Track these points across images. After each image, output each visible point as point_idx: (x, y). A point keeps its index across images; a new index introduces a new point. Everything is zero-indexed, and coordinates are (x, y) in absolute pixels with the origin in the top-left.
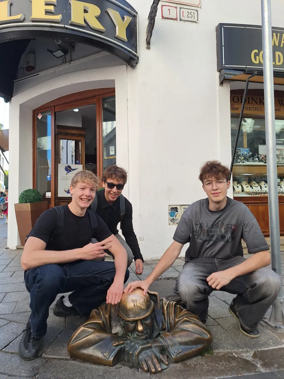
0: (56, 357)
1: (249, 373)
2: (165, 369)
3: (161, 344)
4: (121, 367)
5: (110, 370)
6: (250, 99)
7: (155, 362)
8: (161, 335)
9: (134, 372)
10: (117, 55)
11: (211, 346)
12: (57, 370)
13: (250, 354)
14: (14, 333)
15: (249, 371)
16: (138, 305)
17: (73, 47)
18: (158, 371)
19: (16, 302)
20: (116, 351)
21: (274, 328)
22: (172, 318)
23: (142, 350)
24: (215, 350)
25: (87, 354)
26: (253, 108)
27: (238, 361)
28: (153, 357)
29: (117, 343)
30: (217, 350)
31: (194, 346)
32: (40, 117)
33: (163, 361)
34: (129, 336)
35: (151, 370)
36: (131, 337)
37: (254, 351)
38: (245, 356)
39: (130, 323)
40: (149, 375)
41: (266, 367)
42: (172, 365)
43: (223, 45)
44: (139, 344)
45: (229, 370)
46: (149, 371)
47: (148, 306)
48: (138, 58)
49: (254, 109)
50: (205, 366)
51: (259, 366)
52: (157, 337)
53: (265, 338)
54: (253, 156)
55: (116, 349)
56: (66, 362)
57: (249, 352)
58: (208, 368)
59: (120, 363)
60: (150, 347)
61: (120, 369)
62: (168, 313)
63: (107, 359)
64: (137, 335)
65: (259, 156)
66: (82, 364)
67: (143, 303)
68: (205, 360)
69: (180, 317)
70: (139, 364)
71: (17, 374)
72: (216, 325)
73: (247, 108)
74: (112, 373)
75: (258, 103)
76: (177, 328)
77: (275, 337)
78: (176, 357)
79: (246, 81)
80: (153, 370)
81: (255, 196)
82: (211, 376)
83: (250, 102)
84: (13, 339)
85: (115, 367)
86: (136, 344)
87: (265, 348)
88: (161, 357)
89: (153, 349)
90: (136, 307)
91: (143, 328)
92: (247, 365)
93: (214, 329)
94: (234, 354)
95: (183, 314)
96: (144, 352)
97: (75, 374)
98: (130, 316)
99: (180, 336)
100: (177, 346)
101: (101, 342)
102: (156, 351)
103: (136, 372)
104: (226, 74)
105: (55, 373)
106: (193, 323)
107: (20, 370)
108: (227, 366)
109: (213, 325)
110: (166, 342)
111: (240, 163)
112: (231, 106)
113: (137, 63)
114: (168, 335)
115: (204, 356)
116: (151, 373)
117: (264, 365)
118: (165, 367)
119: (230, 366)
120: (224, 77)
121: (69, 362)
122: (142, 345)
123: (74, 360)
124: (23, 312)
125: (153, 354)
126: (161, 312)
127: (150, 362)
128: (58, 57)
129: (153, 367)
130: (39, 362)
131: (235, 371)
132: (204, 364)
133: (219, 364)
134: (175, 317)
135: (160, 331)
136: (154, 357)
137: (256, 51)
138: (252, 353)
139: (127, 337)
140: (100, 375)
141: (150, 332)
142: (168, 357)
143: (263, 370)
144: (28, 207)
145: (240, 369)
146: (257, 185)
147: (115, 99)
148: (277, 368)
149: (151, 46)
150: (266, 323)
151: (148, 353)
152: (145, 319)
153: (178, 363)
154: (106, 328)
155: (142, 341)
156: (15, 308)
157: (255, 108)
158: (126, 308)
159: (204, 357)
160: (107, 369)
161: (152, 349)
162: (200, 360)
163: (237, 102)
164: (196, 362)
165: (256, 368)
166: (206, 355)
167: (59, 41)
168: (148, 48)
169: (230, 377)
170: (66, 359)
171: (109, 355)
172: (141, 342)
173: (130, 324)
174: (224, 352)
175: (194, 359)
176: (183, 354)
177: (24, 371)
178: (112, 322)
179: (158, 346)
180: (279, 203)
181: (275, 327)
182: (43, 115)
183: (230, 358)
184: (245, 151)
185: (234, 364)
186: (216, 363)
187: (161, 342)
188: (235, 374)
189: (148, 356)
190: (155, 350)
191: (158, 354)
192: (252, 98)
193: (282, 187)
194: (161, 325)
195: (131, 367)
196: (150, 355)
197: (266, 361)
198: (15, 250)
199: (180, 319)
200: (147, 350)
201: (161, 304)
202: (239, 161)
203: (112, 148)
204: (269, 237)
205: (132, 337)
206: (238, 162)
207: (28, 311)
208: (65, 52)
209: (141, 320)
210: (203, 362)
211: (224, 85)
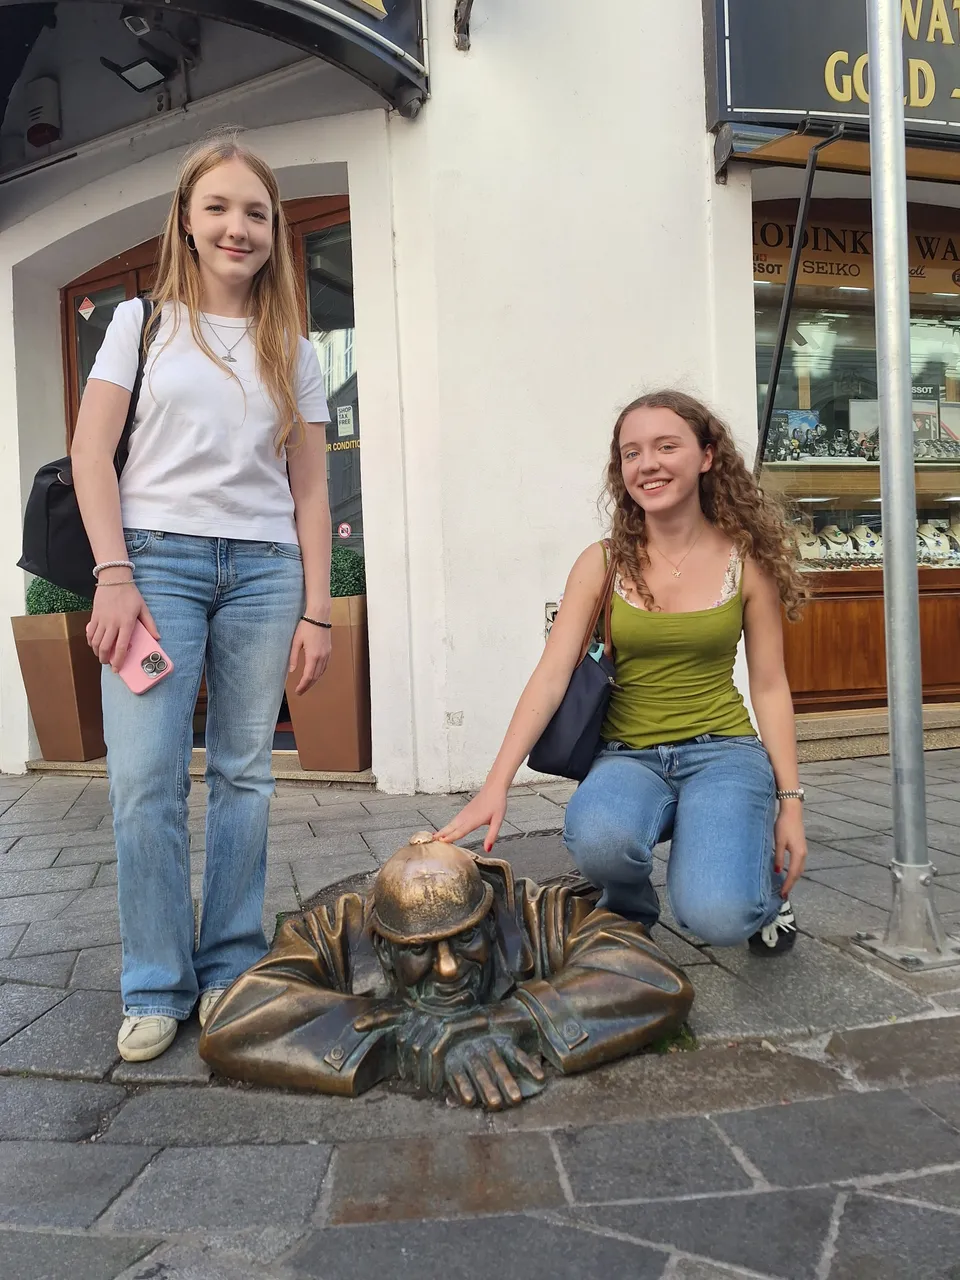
0: (159, 1077)
1: (815, 1096)
2: (534, 1096)
3: (519, 1019)
4: (385, 1097)
5: (346, 1108)
6: (822, 234)
7: (500, 1075)
8: (521, 990)
9: (428, 1108)
10: (351, 69)
11: (689, 1022)
12: (163, 1116)
13: (821, 1042)
14: (16, 1014)
15: (817, 1089)
16: (440, 891)
17: (194, 49)
18: (512, 1101)
19: (24, 926)
20: (365, 1047)
21: (899, 965)
22: (558, 937)
23: (457, 1037)
24: (701, 1034)
25: (265, 1061)
26: (832, 264)
27: (778, 1064)
28: (494, 1058)
29: (369, 1021)
30: (709, 1032)
31: (632, 1020)
32: (86, 312)
33: (528, 1072)
34: (410, 997)
35: (486, 1100)
36: (419, 999)
37: (831, 1033)
38: (800, 1047)
39: (413, 952)
40: (478, 1115)
41: (873, 1078)
42: (557, 1085)
43: (727, 34)
44: (445, 1020)
45: (749, 1092)
46: (479, 1103)
47: (473, 898)
48: (427, 79)
49: (835, 271)
50: (668, 1082)
51: (848, 1074)
52: (507, 995)
53: (867, 994)
54: (828, 437)
55: (367, 1040)
56: (195, 1090)
57: (816, 1038)
58: (680, 1088)
59: (379, 1086)
60: (484, 1029)
61: (381, 1104)
62: (544, 923)
63: (336, 1074)
64: (439, 991)
65: (852, 437)
66: (250, 1096)
67: (457, 885)
68: (669, 1066)
69: (583, 932)
70: (446, 1084)
71: (25, 1134)
72: (708, 964)
73: (811, 265)
74: (353, 1117)
75: (849, 247)
76: (573, 965)
77: (902, 990)
78: (571, 1056)
79: (804, 167)
80: (494, 1100)
81: (836, 569)
82: (688, 1109)
83: (822, 244)
84: (10, 1034)
85: (362, 1099)
86: (435, 1021)
87: (870, 1022)
88: (520, 1057)
89: (492, 1036)
90: (432, 898)
91: (459, 967)
92: (809, 1073)
93: (701, 975)
94: (765, 1043)
95: (594, 920)
96: (462, 1045)
97: (226, 1124)
98: (412, 928)
99: (584, 991)
100: (572, 1022)
101: (312, 1022)
102: (504, 1041)
103: (437, 1111)
104: (737, 138)
105: (156, 1125)
106: (628, 947)
107: (33, 1123)
108: (741, 1079)
109: (694, 965)
110: (537, 1009)
111: (785, 459)
112: (757, 257)
113: (423, 100)
114: (542, 989)
115: (666, 1053)
116: (487, 1109)
117: (867, 1073)
118: (535, 1088)
119: (752, 1078)
120: (732, 150)
121: (205, 1090)
122: (453, 1022)
123: (221, 1085)
124: (48, 954)
125: (494, 1051)
126: (519, 920)
127: (482, 1077)
128: (143, 89)
129: (493, 1089)
130: (100, 1095)
131: (769, 1092)
132: (666, 1077)
133: (714, 1074)
134: (567, 932)
135: (516, 980)
136: (497, 1058)
137: (842, 56)
138: (826, 1039)
139: (404, 1003)
140: (311, 1125)
141: (482, 981)
142: (543, 1060)
143: (861, 1087)
144: (61, 625)
145: (786, 1086)
146: (842, 537)
147: (348, 238)
148: (910, 1078)
149: (473, 39)
150: (873, 950)
151: (476, 1046)
152: (464, 938)
153: (579, 1078)
154: (331, 979)
155: (456, 1011)
156: (19, 942)
157: (838, 265)
158: (399, 902)
159: (664, 1057)
160: (336, 1104)
161: (488, 1033)
162: (651, 1065)
163: (778, 244)
164: (640, 1072)
165: (837, 1081)
166: (673, 1049)
167: (142, 27)
168: (463, 45)
169: (752, 1108)
170: (195, 1084)
171: (344, 1060)
172: (451, 1013)
173: (414, 957)
174: (733, 1039)
175: (631, 1063)
176: (596, 1045)
177: (47, 1125)
178: (353, 959)
179: (509, 1025)
180: (921, 591)
181: (904, 961)
182: (98, 304)
183: (749, 1054)
184: (804, 420)
185: (766, 1072)
186: (706, 1071)
187: (519, 1011)
188: (767, 1100)
189: (476, 1056)
190: (498, 1037)
191: (509, 1051)
192: (829, 232)
193: (925, 543)
194: (518, 961)
195: (418, 1097)
196: (482, 1054)
197: (873, 1059)
198: (22, 777)
199: (583, 936)
200: (473, 1038)
201: (520, 894)
202: (783, 452)
203: (344, 413)
204: (886, 705)
205: (423, 1000)
206: (781, 456)
207: (64, 949)
208: (167, 67)
209: (448, 939)
210: (662, 1072)
211: (731, 178)
